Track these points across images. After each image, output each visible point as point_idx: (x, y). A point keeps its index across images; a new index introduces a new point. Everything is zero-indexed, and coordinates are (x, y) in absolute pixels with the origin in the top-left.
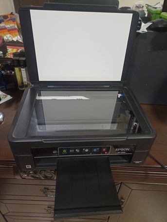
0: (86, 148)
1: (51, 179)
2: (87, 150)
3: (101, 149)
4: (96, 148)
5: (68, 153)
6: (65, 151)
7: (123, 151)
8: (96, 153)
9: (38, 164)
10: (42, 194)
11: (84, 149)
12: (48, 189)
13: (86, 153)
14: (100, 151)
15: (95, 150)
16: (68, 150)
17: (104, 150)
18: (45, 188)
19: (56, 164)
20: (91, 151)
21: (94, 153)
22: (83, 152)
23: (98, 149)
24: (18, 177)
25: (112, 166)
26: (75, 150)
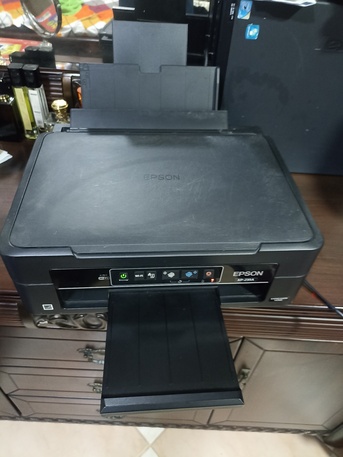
0: (169, 271)
1: (97, 328)
2: (171, 275)
3: (202, 272)
4: (191, 270)
5: (132, 280)
6: (124, 276)
7: (250, 277)
8: (192, 280)
9: (68, 302)
10: (81, 357)
11: (165, 273)
12: (93, 348)
13: (169, 280)
14: (201, 277)
15: (189, 274)
16: (131, 274)
17: (209, 274)
18: (88, 347)
19: (106, 301)
20: (180, 276)
21: (186, 280)
22: (163, 278)
23: (195, 272)
24: (29, 325)
25: (224, 306)
26: (146, 275)
